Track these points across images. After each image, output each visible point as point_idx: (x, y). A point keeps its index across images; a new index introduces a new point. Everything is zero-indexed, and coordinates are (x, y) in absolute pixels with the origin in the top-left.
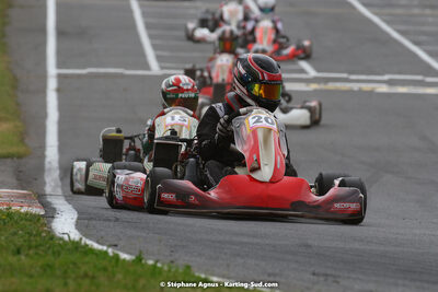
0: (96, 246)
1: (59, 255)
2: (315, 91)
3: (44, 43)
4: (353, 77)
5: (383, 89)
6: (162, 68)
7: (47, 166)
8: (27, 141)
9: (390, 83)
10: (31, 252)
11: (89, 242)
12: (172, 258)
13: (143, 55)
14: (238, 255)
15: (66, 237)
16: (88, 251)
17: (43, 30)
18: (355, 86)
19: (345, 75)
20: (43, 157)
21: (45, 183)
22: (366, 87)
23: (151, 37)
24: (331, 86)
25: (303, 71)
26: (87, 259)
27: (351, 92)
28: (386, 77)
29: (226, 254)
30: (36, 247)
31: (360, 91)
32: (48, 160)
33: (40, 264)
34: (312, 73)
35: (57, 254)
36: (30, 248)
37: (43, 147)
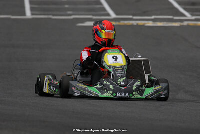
4: (135, 17)
5: (150, 23)
6: (32, 14)
9: (155, 20)
18: (135, 23)
19: (131, 16)
22: (140, 22)
24: (122, 22)
25: (109, 15)
27: (132, 26)
28: (153, 17)
31: (138, 24)
34: (113, 15)
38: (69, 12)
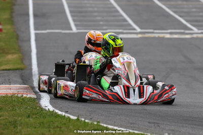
0: (60, 113)
1: (46, 117)
2: (140, 38)
3: (28, 20)
4: (156, 31)
5: (168, 36)
6: (77, 29)
7: (33, 73)
8: (24, 62)
9: (171, 33)
10: (34, 116)
11: (57, 111)
12: (91, 117)
13: (69, 24)
14: (117, 115)
15: (47, 108)
16: (57, 116)
17: (28, 15)
18: (157, 35)
19: (152, 31)
20: (31, 69)
21: (33, 81)
22: (161, 35)
23: (72, 16)
24: (147, 35)
25: (135, 29)
26: (57, 119)
27: (155, 38)
28: (169, 31)
29: (112, 114)
30: (36, 114)
31: (159, 38)
32: (33, 71)
33: (38, 122)
34: (139, 30)
35: (45, 117)
36: (33, 115)
37: (31, 65)
38: (104, 28)
